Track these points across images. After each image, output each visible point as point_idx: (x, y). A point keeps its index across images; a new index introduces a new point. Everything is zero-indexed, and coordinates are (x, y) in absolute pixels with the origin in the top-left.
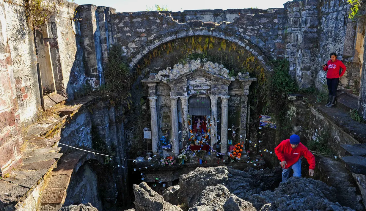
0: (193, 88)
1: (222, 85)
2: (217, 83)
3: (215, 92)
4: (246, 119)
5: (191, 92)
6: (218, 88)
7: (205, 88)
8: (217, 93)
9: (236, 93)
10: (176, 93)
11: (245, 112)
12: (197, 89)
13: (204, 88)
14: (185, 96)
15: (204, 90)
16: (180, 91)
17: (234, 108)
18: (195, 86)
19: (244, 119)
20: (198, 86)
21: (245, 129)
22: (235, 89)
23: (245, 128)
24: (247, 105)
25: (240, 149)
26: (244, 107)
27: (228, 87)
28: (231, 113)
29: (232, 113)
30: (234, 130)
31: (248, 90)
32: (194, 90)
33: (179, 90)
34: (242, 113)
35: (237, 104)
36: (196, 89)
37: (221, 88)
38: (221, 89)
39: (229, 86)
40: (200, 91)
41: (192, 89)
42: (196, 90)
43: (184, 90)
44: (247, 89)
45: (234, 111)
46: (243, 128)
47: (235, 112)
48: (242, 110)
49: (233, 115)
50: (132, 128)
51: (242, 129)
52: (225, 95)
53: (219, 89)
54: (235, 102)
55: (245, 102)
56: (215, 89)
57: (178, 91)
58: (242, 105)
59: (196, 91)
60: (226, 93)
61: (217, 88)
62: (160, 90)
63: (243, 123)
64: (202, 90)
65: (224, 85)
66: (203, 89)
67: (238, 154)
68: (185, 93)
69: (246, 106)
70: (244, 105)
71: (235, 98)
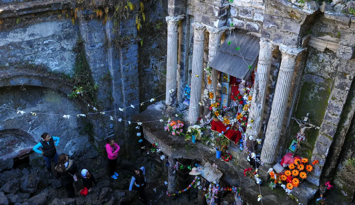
0: (238, 14)
1: (286, 20)
2: (276, 13)
3: (269, 33)
4: (338, 117)
5: (232, 21)
6: (277, 25)
7: (258, 19)
8: (272, 36)
9: (328, 47)
10: (201, 17)
11: (342, 101)
12: (244, 17)
13: (256, 17)
14: (215, 27)
15: (255, 21)
16: (208, 16)
17: (322, 81)
18: (241, 11)
19: (334, 115)
20: (246, 12)
21: (330, 137)
22: (328, 37)
23: (330, 134)
24: (349, 85)
25: (302, 171)
26: (342, 87)
27: (299, 28)
28: (314, 89)
29: (316, 91)
30: (305, 127)
31: (350, 48)
32: (238, 18)
33: (206, 13)
34: (333, 99)
35: (329, 74)
36: (241, 16)
37: (284, 25)
38: (282, 28)
39: (302, 26)
40: (248, 23)
41: (236, 15)
42: (241, 19)
43: (214, 14)
44: (347, 45)
45: (320, 86)
46: (326, 131)
47: (322, 90)
48: (335, 92)
49: (316, 95)
50: (163, 58)
51: (324, 134)
52: (289, 44)
53: (278, 28)
54: (324, 67)
55: (348, 76)
56: (271, 25)
57: (205, 15)
58: (339, 81)
59: (242, 21)
60: (294, 40)
61: (275, 24)
62: (191, 7)
63: (329, 121)
64: (252, 21)
65: (289, 20)
66: (255, 19)
67: (292, 179)
68: (216, 21)
69: (346, 85)
70: (342, 81)
71: (327, 58)
